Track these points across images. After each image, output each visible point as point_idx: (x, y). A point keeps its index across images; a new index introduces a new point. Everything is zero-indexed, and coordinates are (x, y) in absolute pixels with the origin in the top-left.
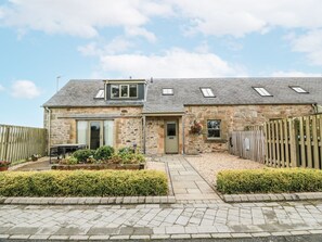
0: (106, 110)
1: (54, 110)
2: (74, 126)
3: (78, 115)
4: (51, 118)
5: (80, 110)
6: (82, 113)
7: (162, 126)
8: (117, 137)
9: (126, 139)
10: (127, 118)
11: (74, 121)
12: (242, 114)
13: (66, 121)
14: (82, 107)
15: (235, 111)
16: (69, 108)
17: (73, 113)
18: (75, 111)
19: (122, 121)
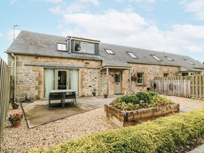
0: (73, 61)
1: (20, 57)
2: (42, 74)
3: (46, 64)
4: (18, 64)
5: (48, 59)
6: (51, 62)
7: (113, 76)
8: (82, 83)
9: (88, 85)
10: (89, 68)
11: (42, 69)
12: (153, 70)
13: (34, 68)
14: (51, 57)
15: (150, 68)
16: (37, 56)
17: (41, 61)
18: (44, 60)
19: (85, 70)
